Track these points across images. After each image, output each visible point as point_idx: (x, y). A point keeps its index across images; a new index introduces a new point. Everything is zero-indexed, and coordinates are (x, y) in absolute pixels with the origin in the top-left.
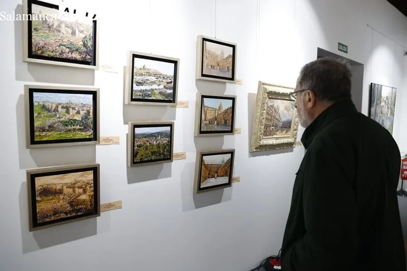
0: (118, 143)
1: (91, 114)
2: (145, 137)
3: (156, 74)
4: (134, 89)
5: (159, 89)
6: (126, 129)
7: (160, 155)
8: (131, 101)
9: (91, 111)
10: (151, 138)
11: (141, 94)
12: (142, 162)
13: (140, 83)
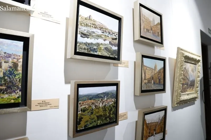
0: (57, 107)
1: (20, 68)
2: (90, 99)
3: (102, 28)
4: (78, 40)
5: (105, 45)
6: (68, 90)
7: (106, 119)
8: (75, 54)
9: (20, 64)
10: (97, 99)
11: (86, 47)
12: (87, 129)
13: (85, 35)
